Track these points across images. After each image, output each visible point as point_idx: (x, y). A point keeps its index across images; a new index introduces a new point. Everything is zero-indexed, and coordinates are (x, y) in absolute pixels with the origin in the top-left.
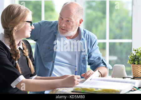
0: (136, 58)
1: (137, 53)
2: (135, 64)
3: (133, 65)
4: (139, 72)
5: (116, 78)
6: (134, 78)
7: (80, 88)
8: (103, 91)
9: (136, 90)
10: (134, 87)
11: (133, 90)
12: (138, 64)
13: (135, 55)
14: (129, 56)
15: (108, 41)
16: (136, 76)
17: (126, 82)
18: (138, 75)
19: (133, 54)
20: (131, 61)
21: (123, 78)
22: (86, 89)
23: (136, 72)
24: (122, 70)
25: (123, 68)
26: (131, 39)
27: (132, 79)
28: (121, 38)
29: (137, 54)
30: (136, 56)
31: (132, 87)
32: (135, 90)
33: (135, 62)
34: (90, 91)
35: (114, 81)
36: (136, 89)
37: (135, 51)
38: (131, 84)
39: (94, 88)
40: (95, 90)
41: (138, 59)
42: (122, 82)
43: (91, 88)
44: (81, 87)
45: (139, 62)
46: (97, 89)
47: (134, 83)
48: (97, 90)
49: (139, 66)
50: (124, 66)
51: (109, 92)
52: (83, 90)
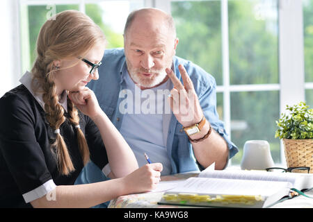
0: (293, 126)
1: (295, 114)
2: (291, 138)
3: (287, 141)
4: (301, 157)
5: (252, 171)
6: (289, 170)
7: (176, 195)
8: (225, 201)
9: (296, 196)
10: (292, 189)
11: (290, 196)
12: (298, 138)
13: (290, 118)
14: (277, 122)
15: (227, 89)
16: (294, 166)
17: (276, 180)
18: (300, 161)
19: (287, 118)
20: (281, 133)
21: (268, 170)
22: (189, 198)
23: (294, 156)
24: (264, 152)
25: (265, 148)
26: (278, 82)
27: (286, 171)
28: (249, 82)
29: (296, 117)
30: (293, 121)
31: (289, 190)
32: (294, 196)
33: (291, 135)
34: (198, 200)
35: (249, 178)
36: (296, 193)
37: (291, 109)
38: (286, 183)
39: (207, 194)
40: (209, 199)
41: (298, 127)
42: (265, 179)
43: (199, 194)
44: (177, 193)
45: (300, 134)
46: (214, 196)
47: (293, 182)
48: (213, 199)
49: (300, 143)
50: (266, 143)
51: (239, 201)
52: (183, 199)
